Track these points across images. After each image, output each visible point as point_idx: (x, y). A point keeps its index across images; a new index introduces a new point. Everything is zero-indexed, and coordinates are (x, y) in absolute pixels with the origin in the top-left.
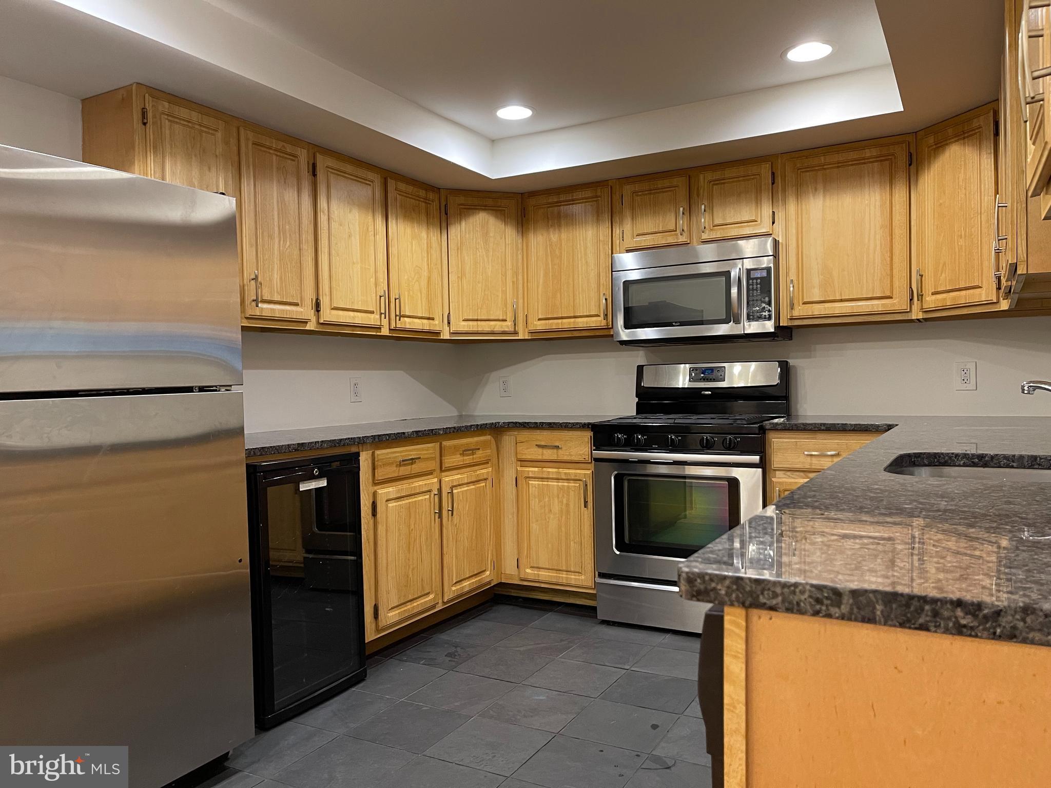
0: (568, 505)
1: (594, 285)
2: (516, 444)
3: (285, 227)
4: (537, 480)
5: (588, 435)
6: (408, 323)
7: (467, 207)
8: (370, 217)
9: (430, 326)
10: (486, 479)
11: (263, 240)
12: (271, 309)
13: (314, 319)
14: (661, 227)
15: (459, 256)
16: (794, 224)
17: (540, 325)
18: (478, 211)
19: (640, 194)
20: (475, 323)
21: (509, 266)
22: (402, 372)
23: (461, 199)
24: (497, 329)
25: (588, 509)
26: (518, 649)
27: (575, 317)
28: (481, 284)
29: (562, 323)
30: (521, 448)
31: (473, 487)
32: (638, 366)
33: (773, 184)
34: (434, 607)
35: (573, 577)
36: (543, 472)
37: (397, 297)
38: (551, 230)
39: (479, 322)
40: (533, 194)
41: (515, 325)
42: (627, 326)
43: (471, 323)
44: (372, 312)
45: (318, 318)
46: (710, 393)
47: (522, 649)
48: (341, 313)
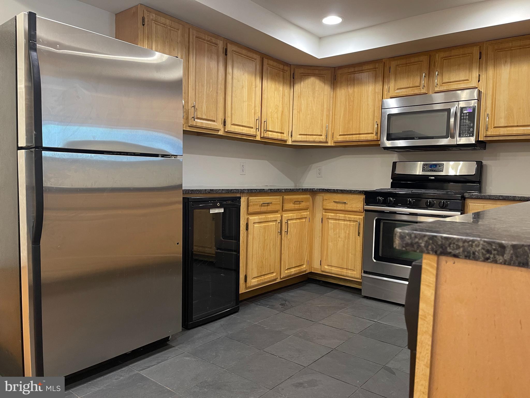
0: (349, 234)
1: (371, 117)
2: (323, 200)
3: (210, 81)
4: (333, 220)
5: (363, 197)
6: (270, 135)
7: (305, 74)
8: (253, 78)
9: (281, 137)
10: (306, 218)
11: (199, 87)
12: (201, 122)
13: (222, 129)
14: (411, 84)
15: (299, 100)
16: (491, 81)
17: (340, 138)
18: (310, 77)
19: (400, 66)
20: (305, 136)
21: (325, 106)
22: (267, 161)
23: (302, 71)
24: (317, 140)
25: (360, 237)
26: (318, 305)
27: (360, 134)
28: (309, 116)
29: (352, 137)
30: (325, 203)
31: (299, 221)
32: (393, 162)
33: (480, 58)
34: (275, 280)
35: (350, 272)
36: (336, 216)
37: (265, 120)
38: (349, 87)
39: (307, 136)
40: (340, 68)
41: (326, 138)
42: (388, 139)
43: (303, 136)
44: (252, 128)
45: (225, 129)
46: (434, 178)
47: (319, 306)
48: (236, 127)
